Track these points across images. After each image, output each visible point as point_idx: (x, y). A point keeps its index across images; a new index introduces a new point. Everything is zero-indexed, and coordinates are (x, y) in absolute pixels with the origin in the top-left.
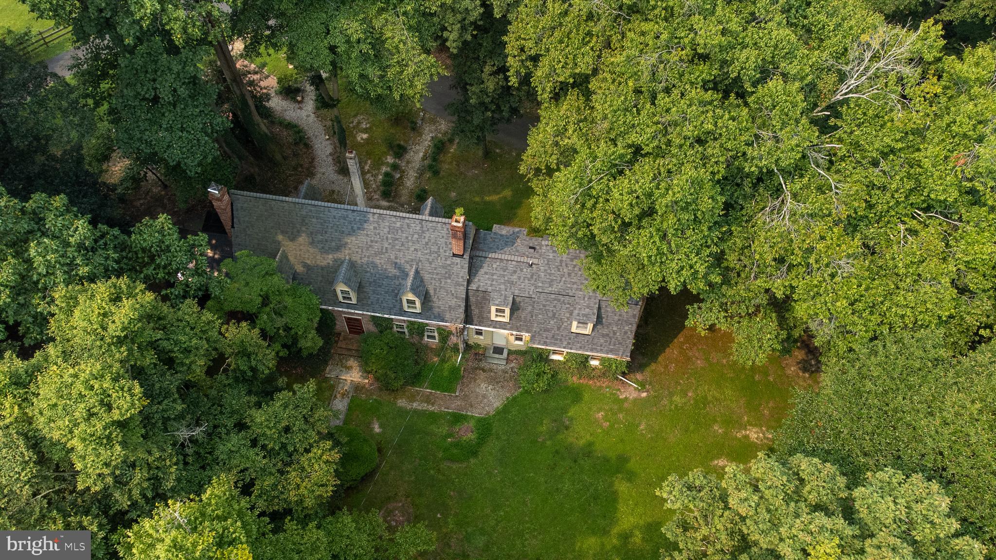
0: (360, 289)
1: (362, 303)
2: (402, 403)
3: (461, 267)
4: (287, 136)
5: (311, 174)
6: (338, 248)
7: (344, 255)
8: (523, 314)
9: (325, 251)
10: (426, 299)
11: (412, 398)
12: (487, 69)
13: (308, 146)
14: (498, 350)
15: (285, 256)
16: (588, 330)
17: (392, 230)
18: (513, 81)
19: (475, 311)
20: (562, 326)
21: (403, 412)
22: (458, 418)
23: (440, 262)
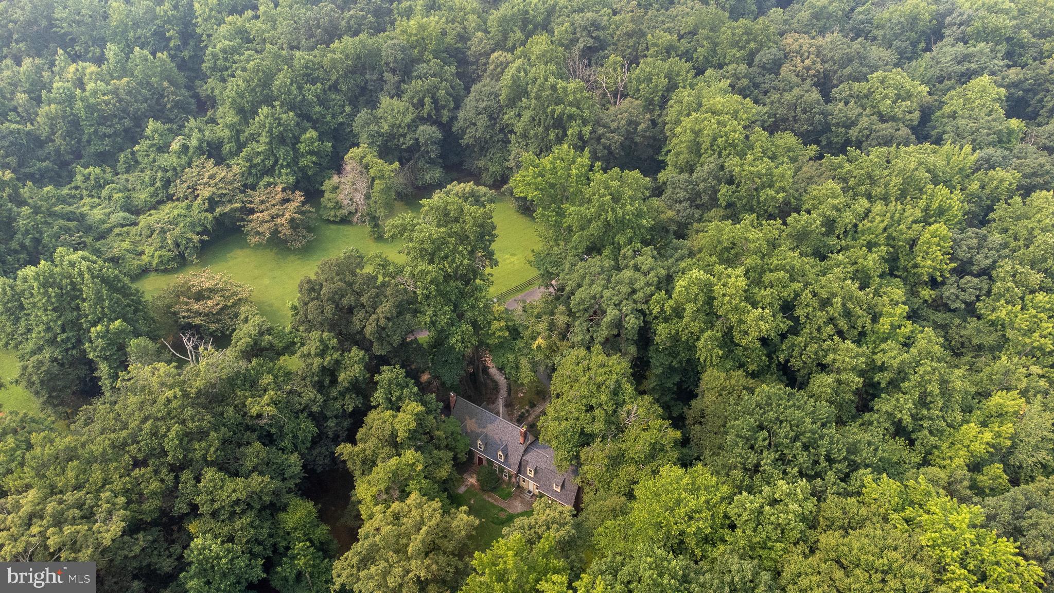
0: (486, 444)
1: (484, 452)
2: (485, 497)
3: (522, 449)
4: (491, 385)
5: (493, 403)
6: (484, 427)
7: (485, 430)
8: (538, 475)
9: (479, 427)
10: (506, 456)
11: (489, 497)
13: (497, 392)
14: (530, 492)
15: (466, 425)
16: (558, 490)
17: (503, 427)
19: (523, 469)
20: (551, 485)
21: (484, 500)
22: (502, 510)
23: (515, 444)
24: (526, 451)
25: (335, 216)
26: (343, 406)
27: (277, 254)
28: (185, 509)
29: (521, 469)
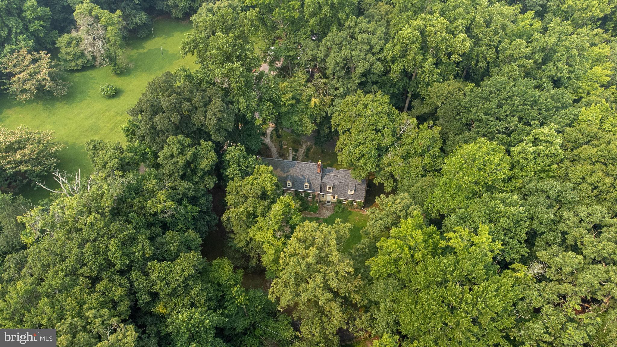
0: (293, 183)
1: (293, 187)
3: (319, 176)
6: (288, 172)
7: (289, 173)
8: (335, 189)
9: (284, 173)
10: (310, 185)
11: (305, 214)
12: (325, 127)
14: (328, 202)
16: (352, 193)
17: (302, 167)
18: (333, 130)
19: (323, 189)
20: (346, 192)
23: (314, 175)
24: (322, 177)
25: (77, 65)
26: (205, 186)
27: (43, 105)
28: (148, 299)
29: (322, 189)
